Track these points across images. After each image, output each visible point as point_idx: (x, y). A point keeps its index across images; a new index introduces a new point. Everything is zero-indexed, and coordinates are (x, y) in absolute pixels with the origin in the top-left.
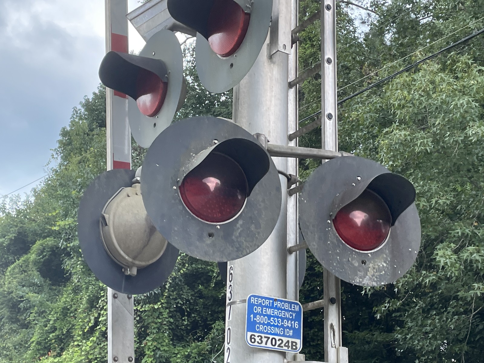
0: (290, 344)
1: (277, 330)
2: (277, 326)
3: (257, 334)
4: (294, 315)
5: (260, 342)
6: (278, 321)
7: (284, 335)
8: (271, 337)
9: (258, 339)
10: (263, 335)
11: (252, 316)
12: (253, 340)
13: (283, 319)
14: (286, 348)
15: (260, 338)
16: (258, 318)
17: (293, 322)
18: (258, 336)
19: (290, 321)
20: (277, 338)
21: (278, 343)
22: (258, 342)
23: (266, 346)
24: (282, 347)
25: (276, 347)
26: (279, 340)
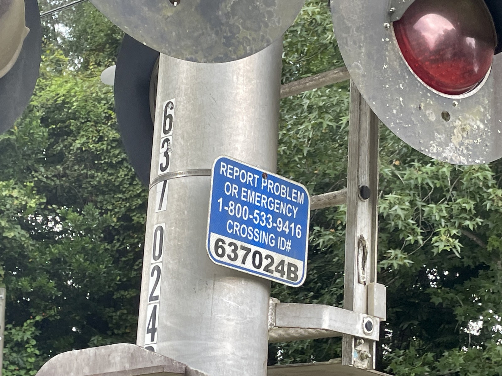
0: (286, 269)
1: (265, 237)
2: (265, 229)
3: (228, 240)
4: (295, 212)
5: (233, 256)
6: (267, 219)
7: (275, 249)
8: (254, 248)
9: (229, 250)
10: (239, 243)
11: (221, 200)
12: (220, 251)
13: (276, 216)
14: (277, 275)
15: (233, 247)
16: (231, 208)
17: (293, 225)
18: (230, 244)
19: (287, 222)
20: (264, 252)
21: (265, 262)
22: (229, 256)
23: (243, 266)
24: (272, 272)
25: (261, 270)
26: (267, 257)
